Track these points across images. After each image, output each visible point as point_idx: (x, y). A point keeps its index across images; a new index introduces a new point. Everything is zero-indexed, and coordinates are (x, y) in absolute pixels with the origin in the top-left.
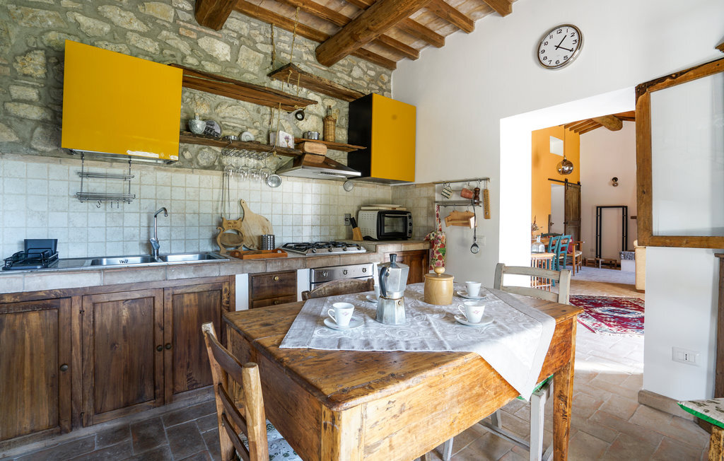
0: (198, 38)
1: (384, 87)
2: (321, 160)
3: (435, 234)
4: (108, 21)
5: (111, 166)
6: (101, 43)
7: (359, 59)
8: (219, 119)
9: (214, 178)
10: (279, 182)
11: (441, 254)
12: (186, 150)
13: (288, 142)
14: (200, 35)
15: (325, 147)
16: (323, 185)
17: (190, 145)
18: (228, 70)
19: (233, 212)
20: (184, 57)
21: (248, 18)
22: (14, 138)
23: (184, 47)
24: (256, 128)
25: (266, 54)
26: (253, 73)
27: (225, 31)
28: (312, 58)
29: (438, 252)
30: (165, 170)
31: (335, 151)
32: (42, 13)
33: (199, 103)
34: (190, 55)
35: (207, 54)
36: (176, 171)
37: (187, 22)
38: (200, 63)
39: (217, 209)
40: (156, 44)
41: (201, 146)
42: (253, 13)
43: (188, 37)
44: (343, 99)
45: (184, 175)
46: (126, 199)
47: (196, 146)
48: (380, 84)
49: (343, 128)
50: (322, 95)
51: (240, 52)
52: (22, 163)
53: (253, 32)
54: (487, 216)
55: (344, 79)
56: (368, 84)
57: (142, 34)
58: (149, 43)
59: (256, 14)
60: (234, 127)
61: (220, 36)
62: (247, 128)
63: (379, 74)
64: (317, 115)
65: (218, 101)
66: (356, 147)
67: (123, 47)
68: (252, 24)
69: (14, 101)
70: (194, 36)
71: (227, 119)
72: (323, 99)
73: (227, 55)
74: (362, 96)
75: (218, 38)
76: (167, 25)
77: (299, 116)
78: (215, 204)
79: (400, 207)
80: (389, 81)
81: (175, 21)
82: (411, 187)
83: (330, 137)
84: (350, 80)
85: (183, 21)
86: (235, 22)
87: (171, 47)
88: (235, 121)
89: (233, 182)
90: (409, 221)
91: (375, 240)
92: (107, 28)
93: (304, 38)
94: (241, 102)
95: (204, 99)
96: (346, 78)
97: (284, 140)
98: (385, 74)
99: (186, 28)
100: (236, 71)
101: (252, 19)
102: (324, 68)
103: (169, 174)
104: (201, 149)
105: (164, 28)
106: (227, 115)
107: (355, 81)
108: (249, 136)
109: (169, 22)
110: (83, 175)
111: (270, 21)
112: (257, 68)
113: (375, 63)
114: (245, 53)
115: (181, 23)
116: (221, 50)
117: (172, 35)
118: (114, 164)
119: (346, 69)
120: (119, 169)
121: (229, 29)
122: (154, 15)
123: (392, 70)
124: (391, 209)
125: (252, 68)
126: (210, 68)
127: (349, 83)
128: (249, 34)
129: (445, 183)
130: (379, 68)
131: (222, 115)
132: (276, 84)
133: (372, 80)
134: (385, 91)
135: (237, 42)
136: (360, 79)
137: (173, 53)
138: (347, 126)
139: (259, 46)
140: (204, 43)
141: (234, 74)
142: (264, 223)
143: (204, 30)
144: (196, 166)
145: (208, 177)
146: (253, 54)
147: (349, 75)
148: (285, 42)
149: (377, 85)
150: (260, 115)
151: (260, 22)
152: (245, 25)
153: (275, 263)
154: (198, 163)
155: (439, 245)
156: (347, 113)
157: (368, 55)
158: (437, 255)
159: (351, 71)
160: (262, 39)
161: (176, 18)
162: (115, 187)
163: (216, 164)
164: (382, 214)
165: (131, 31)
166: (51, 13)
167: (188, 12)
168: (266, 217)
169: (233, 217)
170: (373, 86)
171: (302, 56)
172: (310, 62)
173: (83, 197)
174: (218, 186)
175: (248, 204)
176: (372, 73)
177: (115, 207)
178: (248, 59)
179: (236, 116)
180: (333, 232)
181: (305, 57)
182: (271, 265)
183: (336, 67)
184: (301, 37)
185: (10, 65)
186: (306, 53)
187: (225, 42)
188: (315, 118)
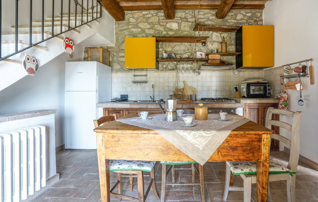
0: (166, 24)
1: (258, 20)
2: (218, 62)
3: (281, 95)
4: (140, 28)
5: (142, 72)
6: (138, 35)
7: (241, 10)
8: (175, 52)
9: (174, 73)
10: (199, 73)
11: (283, 106)
12: (164, 64)
13: (202, 56)
14: (167, 23)
15: (219, 56)
16: (222, 73)
17: (166, 62)
18: (178, 32)
19: (181, 85)
20: (162, 32)
21: (184, 10)
22: (120, 67)
23: (161, 29)
24: (190, 52)
25: (192, 22)
26: (187, 31)
27: (176, 18)
28: (214, 17)
29: (281, 105)
30: (157, 72)
31: (228, 56)
32: (125, 31)
33: (167, 47)
34: (164, 31)
35: (170, 29)
36: (161, 72)
37: (163, 20)
38: (167, 32)
39: (175, 85)
40: (154, 30)
41: (169, 62)
42: (185, 8)
43: (163, 25)
44: (231, 32)
45: (163, 73)
46: (146, 82)
47: (167, 62)
48: (255, 19)
49: (233, 45)
50: (220, 32)
51: (182, 24)
52: (121, 74)
53: (187, 15)
54: (312, 83)
55: (232, 22)
56: (247, 21)
57: (149, 29)
58: (151, 31)
59: (187, 8)
60: (181, 53)
61: (174, 21)
62: (186, 53)
63: (254, 15)
64: (218, 42)
65: (174, 45)
66: (238, 53)
67: (144, 35)
68: (186, 12)
69: (120, 57)
70: (165, 24)
71: (178, 51)
72: (220, 34)
73: (177, 27)
74: (239, 28)
75: (173, 22)
76: (156, 23)
77: (204, 44)
78: (174, 83)
79: (263, 81)
80: (261, 15)
81: (158, 21)
82: (272, 70)
83: (223, 51)
84: (236, 21)
85: (161, 20)
86: (179, 14)
87: (158, 30)
88: (181, 51)
89: (180, 75)
90: (268, 88)
91: (247, 98)
92: (140, 30)
93: (210, 10)
94: (183, 43)
95: (169, 45)
96: (233, 21)
97: (199, 55)
98: (258, 12)
99: (162, 22)
100: (180, 32)
101: (186, 10)
102: (220, 20)
103: (158, 73)
104: (169, 63)
105: (156, 24)
106: (178, 49)
107: (239, 21)
108: (186, 56)
109: (157, 22)
110: (135, 76)
111: (193, 8)
112: (189, 29)
113: (250, 9)
114: (184, 24)
115: (161, 21)
116: (174, 25)
117: (158, 26)
118: (143, 71)
119: (234, 17)
120: (144, 73)
121: (177, 17)
122: (153, 21)
123: (262, 9)
124: (256, 82)
125: (186, 29)
126: (171, 33)
127: (235, 23)
128: (185, 17)
130: (253, 11)
131: (176, 50)
132: (197, 33)
133: (249, 18)
134: (258, 21)
135: (180, 21)
136: (242, 19)
137: (158, 32)
138: (235, 44)
139: (189, 20)
140: (168, 25)
141: (180, 34)
142: (194, 90)
143: (168, 21)
144: (168, 69)
145: (172, 73)
146: (186, 24)
147: (235, 19)
148: (201, 15)
149: (252, 19)
150: (191, 47)
151: (189, 10)
152: (183, 14)
153: (187, 104)
154: (168, 68)
155: (282, 100)
156: (235, 38)
157: (245, 6)
159: (236, 17)
160: (190, 16)
161: (159, 19)
162: (143, 79)
163: (175, 68)
164: (249, 85)
165: (146, 29)
166: (127, 31)
167: (162, 16)
168: (195, 87)
169: (181, 88)
170: (250, 21)
171: (209, 18)
172: (213, 19)
173: (135, 82)
174: (175, 76)
175: (187, 82)
176: (249, 15)
177: (144, 84)
178: (185, 26)
179: (181, 49)
180: (228, 94)
181: (211, 18)
182: (185, 105)
183: (227, 18)
184: (208, 10)
185: (119, 48)
186: (211, 16)
187: (176, 22)
188: (217, 43)
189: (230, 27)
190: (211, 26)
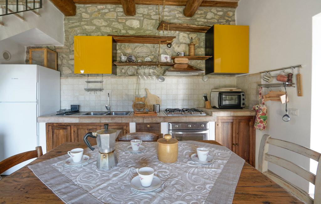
0: (126, 22)
1: (230, 19)
2: (186, 66)
3: (259, 106)
4: (95, 25)
5: (96, 78)
6: (92, 34)
7: (211, 8)
8: (135, 54)
9: (134, 80)
10: (163, 80)
11: (262, 120)
12: (123, 69)
13: (167, 59)
14: (126, 20)
15: (187, 59)
16: (190, 79)
17: (124, 67)
18: (139, 31)
19: (142, 94)
20: (120, 30)
21: (147, 6)
22: (71, 72)
23: (120, 27)
24: (153, 55)
25: (156, 20)
26: (150, 30)
27: (137, 15)
28: (181, 15)
29: (259, 118)
30: (115, 78)
31: (197, 61)
32: (76, 29)
33: (127, 48)
34: (123, 29)
35: (130, 27)
36: (119, 78)
37: (122, 16)
38: (127, 31)
39: (136, 93)
40: (111, 28)
41: (129, 66)
42: (148, 3)
43: (122, 22)
44: (200, 32)
45: (121, 79)
46: (101, 90)
47: (127, 67)
48: (227, 18)
49: (202, 47)
50: (188, 32)
51: (144, 22)
52: (72, 80)
53: (150, 11)
54: (299, 94)
55: (202, 21)
56: (218, 20)
57: (106, 26)
58: (108, 29)
59: (150, 3)
60: (142, 56)
61: (135, 18)
62: (148, 55)
63: (225, 14)
64: (185, 43)
65: (135, 46)
66: (208, 57)
67: (99, 33)
68: (150, 8)
69: (71, 60)
70: (124, 21)
71: (139, 53)
72: (188, 34)
73: (138, 25)
74: (210, 28)
75: (134, 19)
76: (114, 20)
77: (169, 46)
78: (135, 90)
79: (237, 89)
80: (234, 15)
81: (117, 17)
82: (246, 76)
83: (191, 54)
84: (206, 20)
85: (120, 16)
86: (141, 10)
87: (116, 28)
88: (143, 53)
89: (142, 81)
90: (242, 97)
91: (218, 109)
92: (94, 28)
93: (176, 7)
94: (145, 44)
95: (129, 46)
96: (203, 20)
97: (164, 59)
98: (230, 11)
99: (121, 19)
100: (142, 31)
101: (149, 6)
102: (188, 18)
104: (129, 68)
105: (113, 21)
106: (139, 51)
107: (209, 21)
108: (148, 59)
109: (114, 19)
110: (88, 82)
111: (157, 3)
112: (152, 27)
113: (222, 7)
114: (146, 22)
115: (119, 17)
116: (134, 23)
117: (116, 23)
118: (98, 77)
119: (203, 15)
120: (99, 79)
121: (139, 14)
122: (109, 17)
123: (235, 8)
124: (229, 90)
125: (149, 28)
126: (131, 33)
127: (205, 23)
128: (148, 13)
129: (268, 72)
130: (225, 9)
131: (137, 52)
132: (162, 33)
133: (221, 17)
134: (230, 21)
135: (142, 18)
136: (212, 18)
137: (116, 30)
138: (204, 46)
139: (153, 17)
140: (128, 23)
141: (141, 33)
142: (157, 99)
143: (128, 17)
144: (127, 75)
145: (131, 79)
146: (150, 21)
147: (205, 18)
148: (166, 11)
149: (224, 19)
150: (155, 49)
151: (153, 6)
152: (146, 10)
153: (148, 118)
154: (128, 73)
155: (261, 113)
156: (204, 39)
157: (216, 4)
158: (259, 120)
159: (206, 16)
160: (154, 13)
161: (117, 16)
162: (98, 86)
163: (135, 73)
164: (221, 94)
165: (102, 26)
166: (79, 28)
167: (122, 12)
168: (159, 96)
169: (142, 96)
170: (222, 21)
171: (176, 16)
172: (180, 17)
173: (89, 90)
174: (136, 83)
175: (149, 90)
176: (221, 13)
177: (98, 92)
178: (148, 25)
179: (143, 51)
180: (196, 103)
181: (177, 16)
182: (146, 119)
183: (196, 16)
184: (175, 6)
185: (69, 49)
186: (178, 13)
187: (137, 20)
188: (184, 45)
189: (199, 26)
190: (178, 25)
